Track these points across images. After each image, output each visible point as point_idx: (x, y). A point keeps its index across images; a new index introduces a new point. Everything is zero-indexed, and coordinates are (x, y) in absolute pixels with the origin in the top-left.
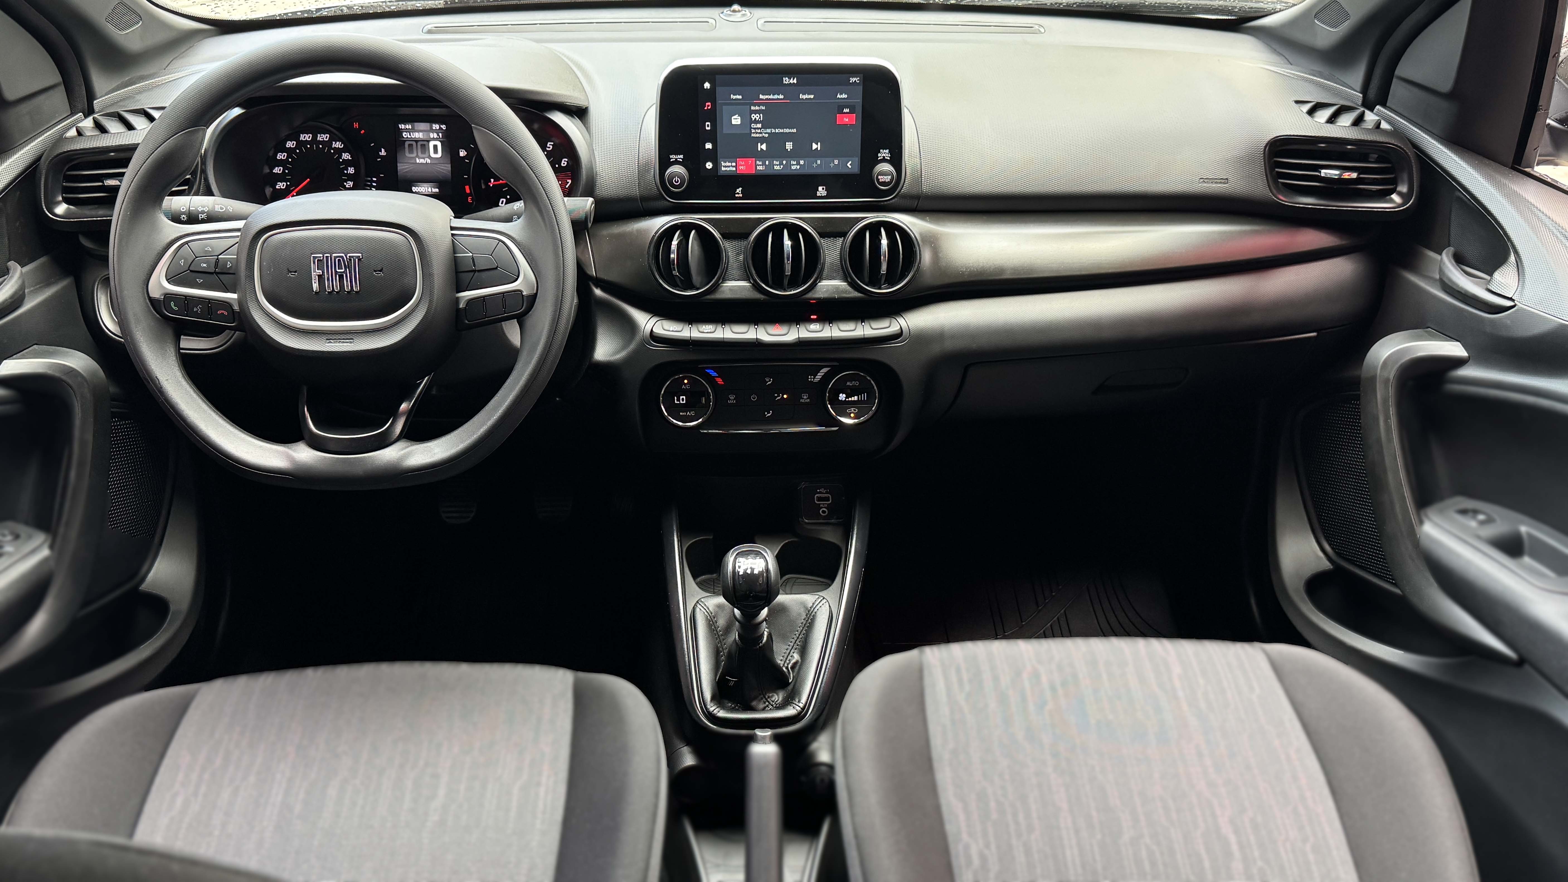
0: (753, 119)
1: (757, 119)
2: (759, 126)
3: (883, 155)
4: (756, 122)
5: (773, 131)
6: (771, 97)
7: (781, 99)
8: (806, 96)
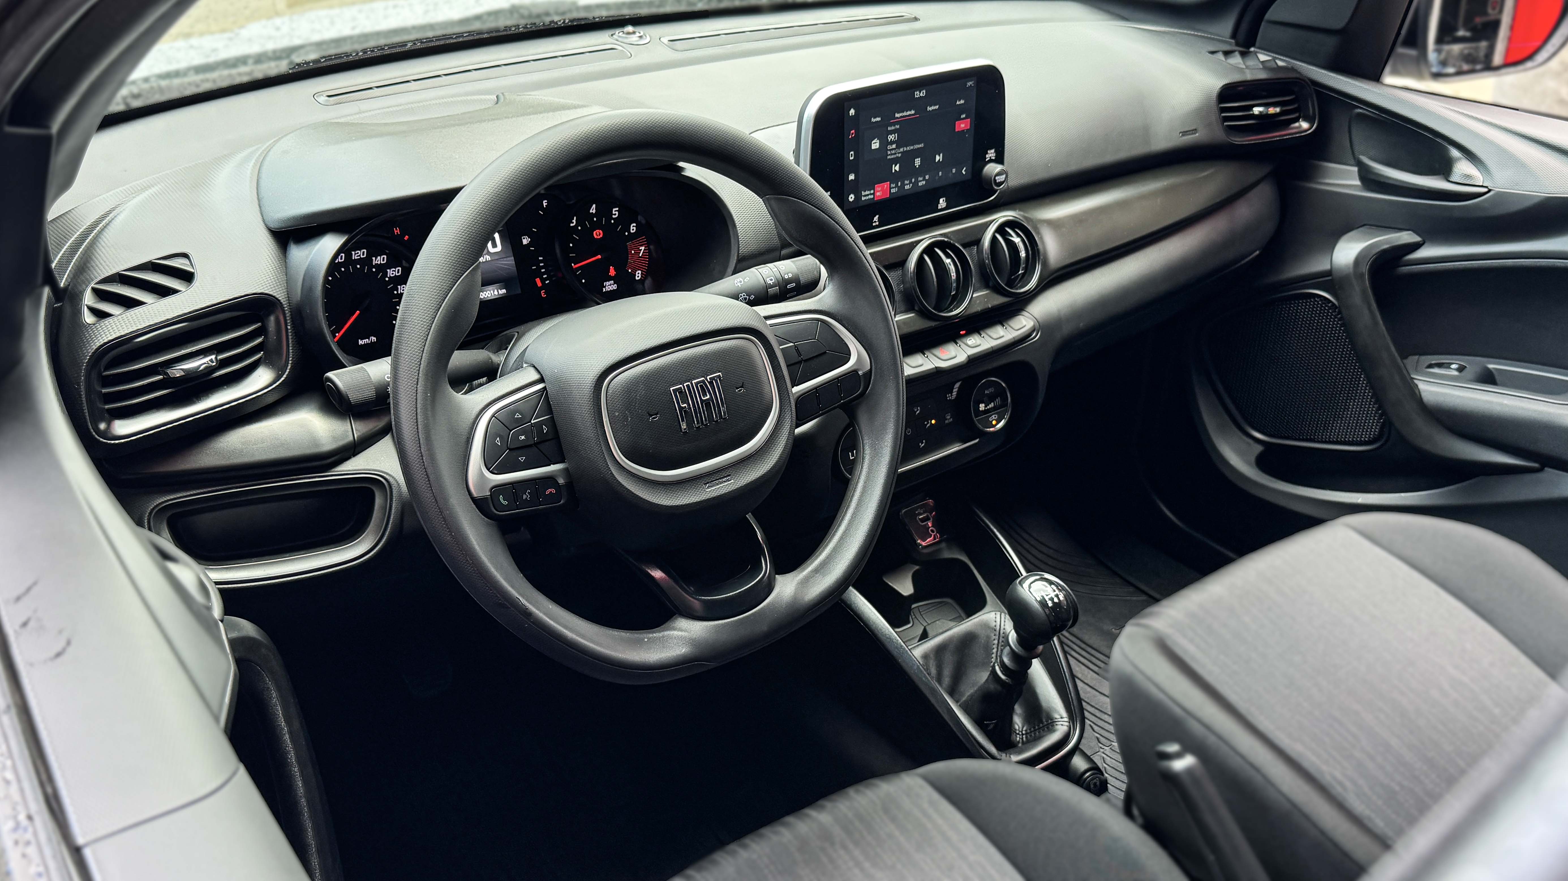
0: (890, 139)
1: (893, 139)
2: (894, 146)
3: (990, 155)
4: (892, 143)
5: (905, 149)
6: (905, 114)
7: (913, 115)
8: (933, 108)
